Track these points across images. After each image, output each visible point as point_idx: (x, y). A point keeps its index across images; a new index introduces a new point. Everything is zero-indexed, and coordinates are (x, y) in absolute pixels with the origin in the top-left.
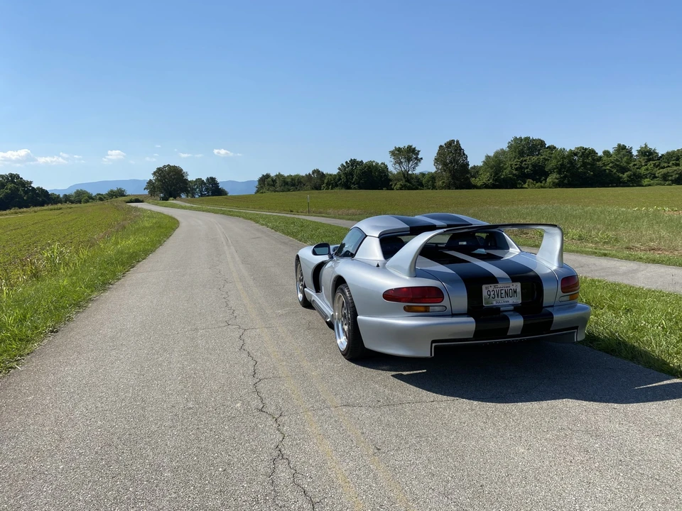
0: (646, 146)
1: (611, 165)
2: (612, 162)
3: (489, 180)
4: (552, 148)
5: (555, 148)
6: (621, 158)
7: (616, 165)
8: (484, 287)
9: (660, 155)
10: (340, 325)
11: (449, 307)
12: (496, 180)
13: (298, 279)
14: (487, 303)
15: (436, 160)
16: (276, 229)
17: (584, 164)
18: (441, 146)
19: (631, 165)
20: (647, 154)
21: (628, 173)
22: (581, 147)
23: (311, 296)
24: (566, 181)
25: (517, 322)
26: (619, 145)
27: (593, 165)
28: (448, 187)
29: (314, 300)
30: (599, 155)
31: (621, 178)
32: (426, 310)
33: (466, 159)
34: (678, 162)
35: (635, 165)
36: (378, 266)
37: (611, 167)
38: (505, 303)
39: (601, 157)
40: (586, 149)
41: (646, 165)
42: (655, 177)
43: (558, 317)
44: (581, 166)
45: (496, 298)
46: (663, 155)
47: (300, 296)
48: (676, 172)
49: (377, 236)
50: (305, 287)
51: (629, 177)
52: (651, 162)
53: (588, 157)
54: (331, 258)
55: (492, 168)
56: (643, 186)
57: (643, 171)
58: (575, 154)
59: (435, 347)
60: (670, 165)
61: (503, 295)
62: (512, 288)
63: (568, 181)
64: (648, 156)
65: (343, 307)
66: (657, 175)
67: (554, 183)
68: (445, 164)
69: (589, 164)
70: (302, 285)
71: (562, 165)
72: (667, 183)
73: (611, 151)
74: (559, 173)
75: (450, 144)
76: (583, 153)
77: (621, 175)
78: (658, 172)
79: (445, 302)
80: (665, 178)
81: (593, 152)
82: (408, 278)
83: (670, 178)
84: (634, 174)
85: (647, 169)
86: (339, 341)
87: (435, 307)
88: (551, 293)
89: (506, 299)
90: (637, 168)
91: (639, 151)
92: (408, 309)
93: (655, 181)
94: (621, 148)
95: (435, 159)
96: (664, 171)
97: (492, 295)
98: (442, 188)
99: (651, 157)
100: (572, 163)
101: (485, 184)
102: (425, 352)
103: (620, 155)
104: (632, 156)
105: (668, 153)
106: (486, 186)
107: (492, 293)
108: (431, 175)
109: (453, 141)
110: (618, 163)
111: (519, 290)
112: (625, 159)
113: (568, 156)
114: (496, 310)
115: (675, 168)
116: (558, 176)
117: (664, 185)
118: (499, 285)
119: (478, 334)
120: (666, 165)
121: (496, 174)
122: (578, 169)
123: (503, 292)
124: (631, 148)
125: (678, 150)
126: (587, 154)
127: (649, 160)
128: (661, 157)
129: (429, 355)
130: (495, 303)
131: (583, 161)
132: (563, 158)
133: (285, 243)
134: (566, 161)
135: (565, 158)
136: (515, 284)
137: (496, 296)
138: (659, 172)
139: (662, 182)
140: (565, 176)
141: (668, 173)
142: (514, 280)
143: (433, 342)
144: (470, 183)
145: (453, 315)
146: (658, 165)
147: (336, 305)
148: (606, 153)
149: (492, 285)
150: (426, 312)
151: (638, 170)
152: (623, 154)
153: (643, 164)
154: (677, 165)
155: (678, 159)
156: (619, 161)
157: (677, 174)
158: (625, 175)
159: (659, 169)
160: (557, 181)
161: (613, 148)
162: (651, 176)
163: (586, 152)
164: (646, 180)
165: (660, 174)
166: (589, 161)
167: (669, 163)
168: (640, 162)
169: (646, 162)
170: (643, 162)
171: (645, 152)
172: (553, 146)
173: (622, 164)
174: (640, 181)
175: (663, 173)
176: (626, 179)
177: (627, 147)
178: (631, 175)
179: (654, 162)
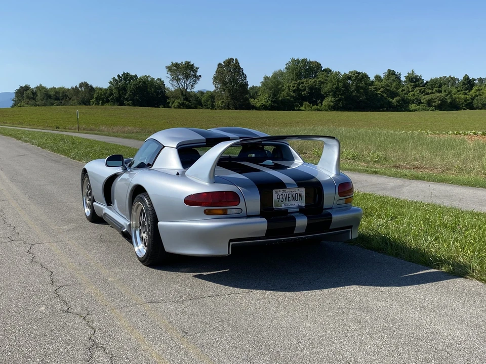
0: (413, 72)
1: (382, 90)
2: (383, 87)
3: (267, 101)
4: (328, 71)
5: (331, 71)
6: (391, 83)
7: (386, 89)
8: (274, 191)
9: (425, 82)
10: (138, 233)
11: (244, 210)
13: (85, 194)
14: (277, 206)
15: (215, 78)
16: (43, 146)
17: (358, 88)
18: (220, 64)
19: (400, 90)
20: (414, 80)
21: (398, 98)
22: (355, 71)
23: (102, 209)
24: (340, 104)
25: (302, 222)
26: (389, 71)
27: (366, 90)
28: (228, 107)
29: (105, 214)
30: (371, 79)
31: (391, 102)
32: (225, 212)
33: (246, 80)
34: (440, 89)
35: (403, 90)
36: (178, 174)
37: (382, 92)
38: (293, 206)
39: (373, 82)
40: (359, 73)
41: (413, 91)
42: (421, 103)
43: (336, 217)
44: (356, 90)
45: (284, 201)
46: (427, 82)
47: (87, 211)
49: (175, 146)
50: (93, 201)
51: (398, 102)
52: (417, 88)
53: (361, 82)
54: (125, 170)
55: (270, 89)
56: (410, 111)
57: (410, 96)
58: (349, 78)
59: (232, 245)
60: (433, 91)
61: (290, 199)
62: (298, 192)
63: (343, 104)
64: (415, 82)
65: (141, 215)
66: (422, 101)
67: (329, 106)
68: (224, 83)
69: (362, 88)
70: (90, 200)
71: (337, 88)
72: (431, 108)
73: (382, 76)
74: (334, 96)
75: (229, 62)
76: (356, 77)
77: (391, 100)
78: (423, 98)
79: (241, 205)
80: (429, 103)
81: (365, 76)
82: (207, 184)
83: (433, 104)
84: (403, 100)
85: (414, 95)
86: (136, 249)
87: (232, 210)
88: (330, 197)
89: (293, 202)
90: (405, 94)
91: (407, 77)
92: (208, 212)
93: (421, 106)
94: (391, 73)
95: (214, 78)
96: (428, 97)
97: (281, 199)
98: (222, 108)
99: (417, 83)
100: (346, 86)
101: (264, 105)
102: (223, 250)
103: (389, 81)
104: (401, 81)
105: (432, 80)
106: (265, 108)
107: (281, 197)
108: (209, 94)
109: (232, 59)
110: (388, 88)
111: (303, 194)
112: (394, 84)
113: (343, 79)
114: (285, 212)
115: (438, 94)
116: (333, 99)
117: (428, 110)
118: (287, 190)
119: (270, 233)
120: (430, 91)
121: (275, 95)
122: (352, 92)
123: (290, 196)
124: (400, 74)
125: (441, 78)
126: (361, 77)
127: (416, 86)
128: (426, 84)
129: (226, 253)
130: (283, 206)
131: (356, 85)
132: (338, 81)
133: (56, 161)
134: (341, 84)
135: (340, 82)
136: (300, 189)
137: (284, 199)
138: (425, 98)
139: (427, 108)
140: (340, 100)
141: (432, 99)
142: (300, 185)
143: (231, 241)
144: (249, 103)
145: (248, 217)
146: (424, 91)
147: (134, 214)
148: (378, 78)
149: (281, 190)
150: (224, 215)
151: (406, 95)
152: (393, 80)
153: (411, 90)
154: (440, 92)
155: (440, 86)
156: (389, 86)
157: (439, 100)
158: (394, 100)
159: (424, 95)
160: (332, 104)
161: (384, 73)
162: (417, 102)
163: (360, 76)
164: (413, 105)
165: (425, 100)
166: (362, 84)
167: (433, 90)
168: (408, 87)
169: (413, 88)
170: (410, 88)
171: (412, 78)
172: (329, 69)
173: (391, 89)
174: (408, 106)
175: (427, 99)
176: (395, 104)
177: (396, 73)
178: (399, 101)
179: (420, 88)
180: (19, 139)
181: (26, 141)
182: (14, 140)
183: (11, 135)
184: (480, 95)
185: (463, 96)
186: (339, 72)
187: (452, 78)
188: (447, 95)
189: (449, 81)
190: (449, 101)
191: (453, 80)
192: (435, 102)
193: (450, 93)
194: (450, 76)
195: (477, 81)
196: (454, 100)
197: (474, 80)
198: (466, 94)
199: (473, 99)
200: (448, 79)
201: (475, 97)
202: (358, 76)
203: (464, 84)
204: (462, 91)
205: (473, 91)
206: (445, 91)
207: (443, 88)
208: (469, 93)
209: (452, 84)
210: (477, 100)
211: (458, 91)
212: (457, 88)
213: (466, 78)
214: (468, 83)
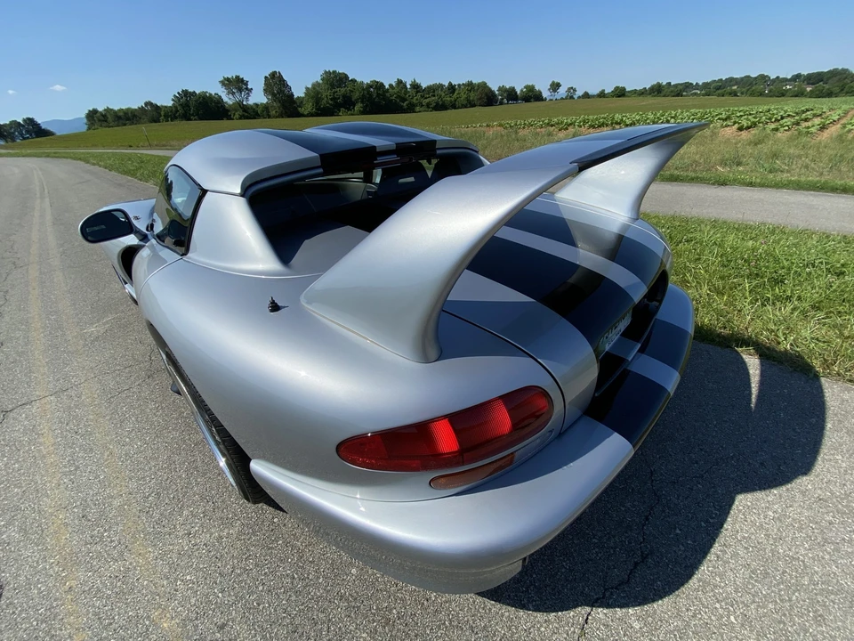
0: (414, 81)
1: (395, 96)
2: (395, 94)
3: (313, 109)
4: (354, 81)
5: (356, 81)
6: (400, 90)
7: (398, 95)
9: (424, 88)
12: (318, 109)
16: (110, 168)
17: (378, 95)
19: (407, 96)
20: (416, 86)
22: (374, 81)
24: (368, 109)
26: (398, 80)
27: (383, 95)
28: (281, 116)
30: (386, 87)
31: (403, 106)
33: (291, 90)
35: (409, 96)
37: (395, 98)
39: (388, 89)
40: (377, 82)
41: (416, 96)
42: (422, 106)
44: (376, 96)
48: (433, 101)
49: (238, 191)
51: (407, 105)
52: (419, 94)
53: (379, 89)
55: (312, 98)
56: (416, 112)
57: (414, 101)
58: (371, 86)
60: (430, 96)
63: (370, 109)
64: (417, 89)
66: (423, 104)
67: (360, 111)
68: (274, 95)
71: (363, 96)
72: (429, 110)
73: (394, 84)
74: (362, 102)
75: (273, 74)
76: (376, 85)
77: (402, 104)
81: (382, 85)
83: (431, 106)
84: (410, 103)
85: (417, 99)
90: (411, 99)
93: (423, 108)
94: (400, 82)
95: (264, 90)
96: (427, 100)
98: (276, 117)
100: (369, 92)
101: (310, 112)
103: (399, 88)
104: (407, 88)
105: (428, 87)
106: (311, 115)
108: (264, 105)
109: (275, 72)
112: (403, 91)
113: (366, 88)
115: (433, 98)
116: (362, 105)
120: (428, 96)
121: (317, 103)
122: (374, 99)
124: (406, 82)
125: (433, 84)
126: (379, 86)
127: (418, 92)
128: (424, 90)
131: (377, 92)
132: (363, 90)
133: (120, 185)
134: (366, 92)
138: (425, 102)
139: (427, 109)
140: (367, 105)
141: (429, 102)
144: (298, 112)
146: (423, 96)
148: (391, 85)
152: (401, 87)
153: (414, 95)
154: (434, 96)
155: (434, 92)
156: (399, 93)
157: (434, 103)
158: (405, 104)
159: (424, 99)
160: (362, 109)
161: (395, 82)
162: (420, 105)
164: (417, 107)
166: (381, 92)
167: (429, 94)
168: (412, 93)
169: (416, 93)
170: (414, 93)
172: (354, 79)
173: (401, 95)
174: (414, 109)
176: (405, 107)
177: (403, 81)
179: (421, 94)
180: (87, 162)
181: (94, 164)
182: (81, 163)
183: (80, 159)
184: (460, 97)
185: (449, 99)
186: (362, 82)
188: (439, 99)
189: (439, 87)
190: (440, 103)
191: (441, 86)
192: (432, 104)
193: (440, 96)
194: (439, 83)
195: (457, 87)
196: (443, 102)
197: (455, 86)
198: (450, 97)
199: (455, 101)
200: (438, 85)
201: (456, 99)
203: (449, 89)
204: (448, 94)
205: (455, 94)
206: (437, 95)
207: (436, 93)
208: (452, 97)
209: (442, 89)
210: (458, 101)
211: (446, 95)
212: (444, 92)
213: (450, 84)
214: (452, 88)
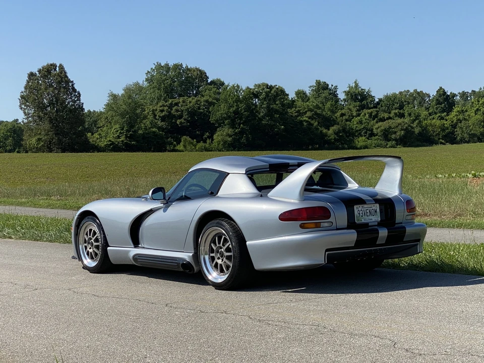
0: (357, 85)
1: (309, 114)
2: (311, 110)
3: (119, 137)
4: (218, 84)
5: (223, 84)
6: (323, 103)
7: (316, 114)
9: (377, 100)
12: (131, 138)
14: (358, 220)
15: (24, 99)
17: (270, 112)
18: (31, 75)
19: (338, 114)
20: (359, 97)
21: (335, 127)
22: (263, 84)
24: (243, 140)
26: (318, 83)
27: (283, 114)
28: (49, 148)
30: (290, 97)
31: (326, 135)
33: (79, 100)
34: (401, 111)
35: (342, 115)
37: (309, 118)
39: (293, 101)
40: (271, 88)
41: (359, 115)
42: (372, 135)
44: (266, 115)
45: (364, 216)
46: (380, 100)
48: (400, 127)
51: (336, 133)
52: (366, 111)
53: (275, 101)
55: (122, 115)
56: (357, 149)
57: (354, 124)
58: (256, 95)
60: (391, 115)
61: (368, 214)
62: (374, 208)
63: (247, 139)
64: (361, 101)
66: (375, 131)
67: (225, 142)
68: (41, 107)
69: (276, 111)
71: (236, 112)
72: (390, 144)
73: (308, 91)
74: (233, 125)
75: (47, 70)
76: (267, 94)
77: (325, 131)
78: (376, 126)
80: (386, 135)
81: (281, 93)
83: (393, 136)
84: (344, 130)
85: (361, 122)
89: (370, 217)
90: (347, 120)
91: (347, 93)
93: (373, 141)
94: (322, 87)
95: (22, 97)
96: (384, 125)
97: (361, 214)
98: (38, 150)
99: (364, 102)
100: (251, 109)
101: (113, 143)
103: (320, 99)
104: (337, 100)
105: (388, 98)
106: (114, 148)
107: (361, 212)
109: (53, 66)
110: (319, 111)
111: (378, 210)
112: (328, 105)
113: (245, 98)
115: (399, 121)
116: (230, 131)
117: (385, 147)
118: (365, 206)
120: (386, 115)
121: (131, 125)
122: (260, 119)
123: (368, 211)
124: (336, 87)
125: (401, 93)
126: (274, 95)
127: (362, 107)
128: (378, 103)
130: (363, 221)
131: (268, 107)
132: (238, 100)
134: (242, 106)
135: (241, 102)
136: (375, 205)
137: (364, 214)
138: (379, 127)
139: (383, 143)
140: (242, 132)
141: (390, 127)
144: (87, 140)
145: (337, 229)
146: (376, 116)
148: (301, 94)
151: (348, 123)
152: (325, 97)
153: (355, 114)
154: (402, 116)
155: (401, 107)
156: (320, 108)
157: (402, 130)
158: (331, 131)
159: (377, 122)
160: (230, 139)
161: (310, 87)
162: (366, 133)
163: (272, 92)
164: (360, 138)
165: (379, 130)
166: (276, 106)
167: (390, 113)
168: (350, 110)
169: (358, 110)
170: (354, 110)
171: (355, 95)
172: (219, 80)
173: (324, 113)
174: (353, 141)
175: (383, 128)
176: (332, 137)
177: (330, 86)
178: (339, 131)
179: (369, 111)
184: (465, 119)
185: (438, 123)
186: (238, 86)
187: (418, 93)
188: (414, 121)
189: (415, 98)
190: (417, 130)
191: (420, 97)
192: (395, 133)
193: (417, 117)
194: (415, 91)
195: (458, 98)
196: (424, 129)
197: (454, 95)
198: (442, 118)
199: (454, 126)
200: (411, 95)
201: (456, 124)
202: (270, 92)
203: (438, 103)
204: (436, 113)
205: (453, 114)
206: (410, 115)
207: (407, 110)
208: (447, 118)
209: (420, 103)
210: (461, 128)
211: (430, 114)
212: (427, 109)
213: (442, 93)
214: (445, 101)
